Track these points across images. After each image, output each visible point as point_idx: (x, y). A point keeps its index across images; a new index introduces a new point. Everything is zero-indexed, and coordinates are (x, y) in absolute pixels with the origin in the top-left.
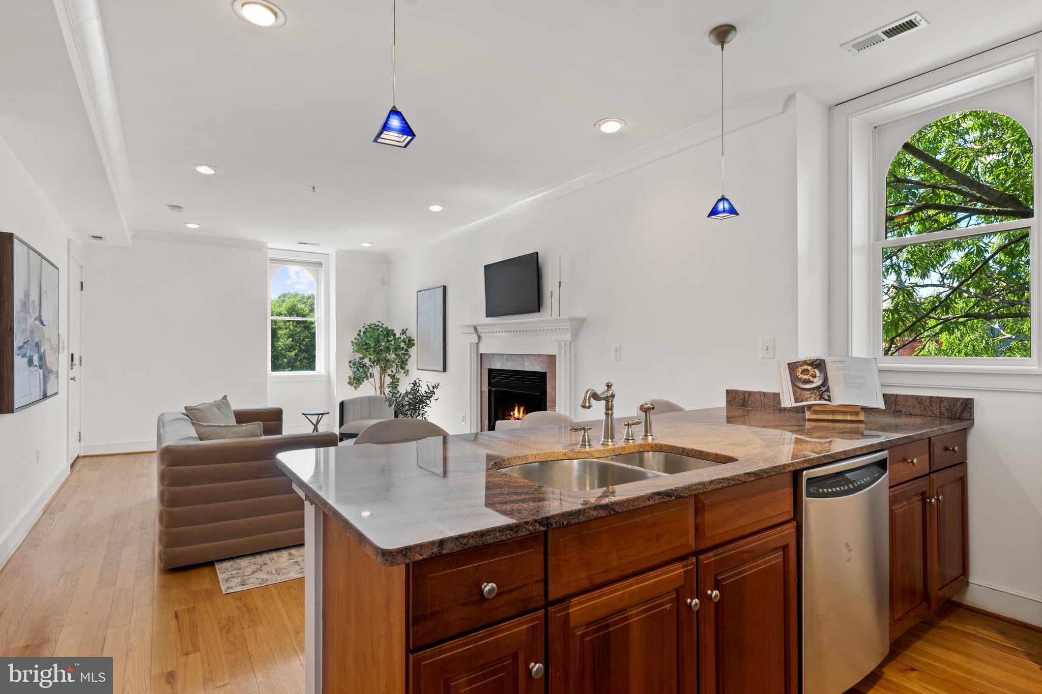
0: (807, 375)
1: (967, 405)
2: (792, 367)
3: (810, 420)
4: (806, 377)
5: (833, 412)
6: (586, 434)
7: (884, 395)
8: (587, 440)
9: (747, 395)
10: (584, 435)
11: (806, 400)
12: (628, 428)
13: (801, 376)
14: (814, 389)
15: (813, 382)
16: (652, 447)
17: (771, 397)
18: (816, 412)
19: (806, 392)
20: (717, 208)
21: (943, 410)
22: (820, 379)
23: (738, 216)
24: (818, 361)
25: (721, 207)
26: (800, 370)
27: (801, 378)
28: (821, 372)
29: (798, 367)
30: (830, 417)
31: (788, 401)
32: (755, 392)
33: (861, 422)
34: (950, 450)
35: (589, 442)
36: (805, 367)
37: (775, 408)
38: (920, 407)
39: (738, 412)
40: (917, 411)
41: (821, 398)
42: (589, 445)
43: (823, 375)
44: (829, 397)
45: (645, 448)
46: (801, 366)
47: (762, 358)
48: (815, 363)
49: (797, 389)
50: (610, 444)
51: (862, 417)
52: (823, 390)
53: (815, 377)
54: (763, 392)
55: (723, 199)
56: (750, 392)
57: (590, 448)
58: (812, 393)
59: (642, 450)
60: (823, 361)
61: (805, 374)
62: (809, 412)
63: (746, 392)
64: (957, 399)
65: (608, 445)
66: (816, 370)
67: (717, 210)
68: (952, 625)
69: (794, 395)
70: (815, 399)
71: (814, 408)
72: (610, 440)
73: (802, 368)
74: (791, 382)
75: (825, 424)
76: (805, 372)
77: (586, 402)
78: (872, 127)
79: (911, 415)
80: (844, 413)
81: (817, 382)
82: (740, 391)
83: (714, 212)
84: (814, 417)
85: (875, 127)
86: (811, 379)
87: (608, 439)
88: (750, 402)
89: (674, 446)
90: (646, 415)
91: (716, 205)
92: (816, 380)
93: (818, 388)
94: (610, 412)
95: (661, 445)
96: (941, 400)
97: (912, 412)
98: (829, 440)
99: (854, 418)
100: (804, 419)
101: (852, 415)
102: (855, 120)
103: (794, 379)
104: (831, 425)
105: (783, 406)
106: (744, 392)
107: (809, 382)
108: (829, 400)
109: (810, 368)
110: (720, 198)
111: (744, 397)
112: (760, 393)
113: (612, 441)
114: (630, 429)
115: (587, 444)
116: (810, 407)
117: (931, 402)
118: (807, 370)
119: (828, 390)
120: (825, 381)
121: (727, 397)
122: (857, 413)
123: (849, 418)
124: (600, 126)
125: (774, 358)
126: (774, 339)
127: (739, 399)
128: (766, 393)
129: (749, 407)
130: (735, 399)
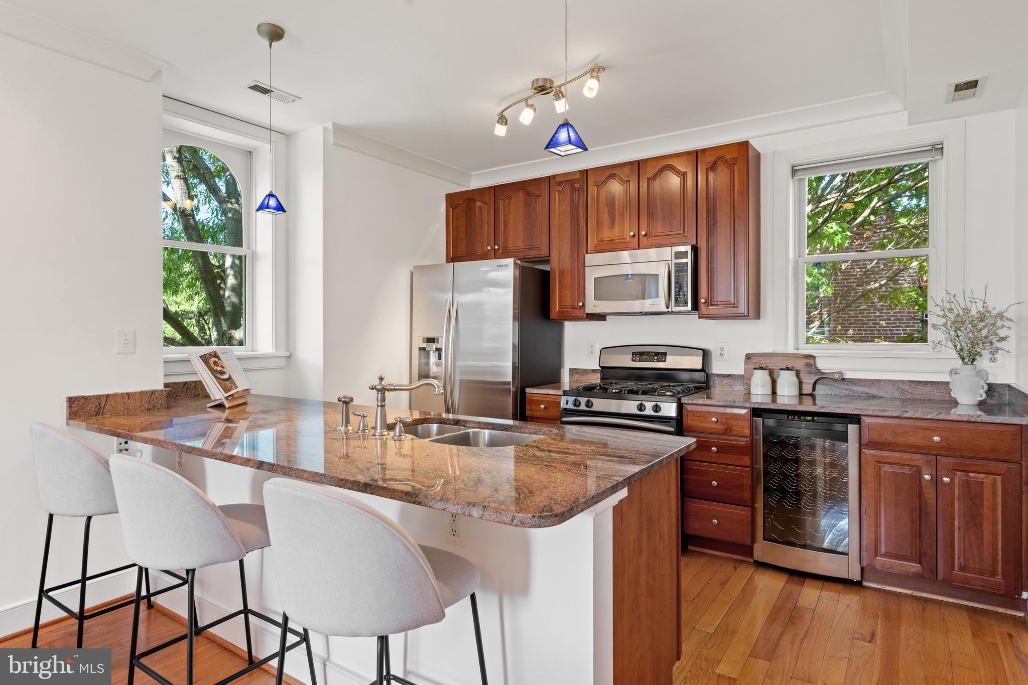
0: (218, 366)
2: (205, 359)
3: (229, 408)
4: (219, 369)
9: (104, 400)
13: (216, 368)
14: (229, 379)
17: (137, 397)
19: (227, 383)
22: (226, 370)
28: (223, 363)
29: (208, 360)
32: (115, 395)
37: (142, 408)
44: (235, 384)
46: (210, 358)
47: (118, 354)
48: (216, 356)
49: (220, 381)
54: (127, 393)
56: (108, 396)
63: (103, 396)
74: (212, 375)
76: (216, 364)
81: (227, 372)
82: (93, 396)
86: (223, 370)
88: (107, 407)
103: (213, 371)
106: (99, 397)
107: (223, 373)
111: (100, 403)
112: (122, 394)
119: (233, 379)
121: (71, 407)
122: (244, 396)
125: (135, 353)
126: (135, 330)
127: (92, 407)
128: (130, 393)
129: (106, 414)
130: (84, 408)
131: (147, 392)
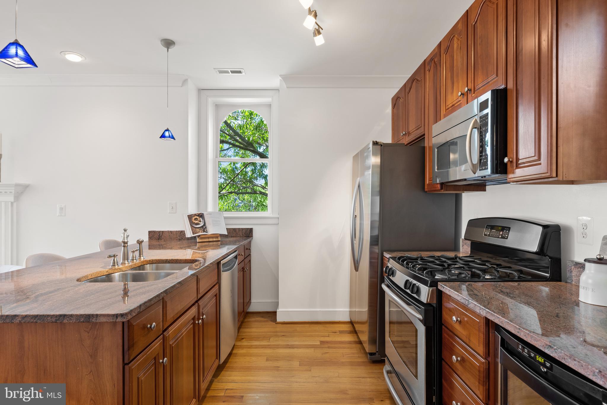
0: (197, 221)
1: (251, 230)
2: (190, 217)
3: (199, 242)
4: (197, 222)
5: (208, 238)
6: (115, 259)
7: (227, 228)
8: (116, 262)
9: (161, 233)
10: (114, 260)
11: (198, 233)
12: (133, 253)
13: (194, 221)
14: (201, 227)
15: (200, 224)
16: (147, 262)
17: (175, 233)
18: (202, 238)
19: (197, 229)
20: (164, 134)
21: (243, 233)
22: (202, 223)
23: (175, 140)
24: (201, 214)
25: (167, 134)
26: (194, 219)
27: (195, 222)
28: (203, 219)
29: (192, 217)
30: (207, 240)
31: (189, 234)
32: (166, 231)
33: (219, 241)
34: (248, 249)
35: (117, 263)
36: (196, 217)
37: (177, 239)
38: (235, 233)
39: (155, 243)
40: (234, 235)
41: (204, 231)
42: (117, 265)
43: (203, 220)
44: (207, 230)
45: (144, 263)
46: (194, 216)
47: (169, 213)
48: (200, 215)
49: (193, 228)
50: (126, 263)
51: (219, 239)
52: (204, 228)
53: (200, 221)
54: (171, 231)
55: (167, 130)
56: (163, 232)
57: (118, 266)
58: (200, 229)
59: (143, 264)
60: (203, 214)
61: (196, 221)
62: (198, 239)
63: (161, 231)
64: (248, 229)
65: (125, 264)
66: (200, 218)
67: (165, 136)
68: (248, 320)
69: (192, 231)
70: (202, 232)
71: (201, 236)
72: (126, 261)
73: (195, 217)
74: (190, 225)
75: (206, 244)
76: (196, 219)
77: (125, 239)
78: (215, 104)
79: (232, 237)
80: (212, 237)
81: (202, 224)
82: (157, 231)
83: (163, 136)
84: (201, 241)
85: (216, 105)
86: (199, 223)
87: (125, 260)
88: (163, 236)
89: (160, 260)
90: (140, 245)
91: (164, 133)
92: (201, 223)
93: (202, 227)
94: (126, 245)
95: (152, 260)
96: (243, 229)
97: (232, 235)
98: (207, 251)
99: (216, 240)
100: (197, 242)
101: (215, 238)
102: (210, 100)
103: (191, 223)
104: (207, 243)
105: (187, 237)
106: (159, 232)
107: (198, 224)
108: (207, 232)
109: (198, 217)
110: (166, 129)
111: (160, 235)
112: (169, 231)
113: (128, 261)
114: (134, 254)
115: (116, 264)
116: (199, 236)
117: (239, 230)
118: (197, 219)
119: (206, 228)
120: (205, 225)
121: (149, 235)
122: (217, 237)
123: (215, 240)
124: (65, 54)
125: (176, 213)
126: (176, 203)
127: (156, 236)
128: (172, 231)
129: (162, 239)
130: (154, 236)
131: (179, 231)
